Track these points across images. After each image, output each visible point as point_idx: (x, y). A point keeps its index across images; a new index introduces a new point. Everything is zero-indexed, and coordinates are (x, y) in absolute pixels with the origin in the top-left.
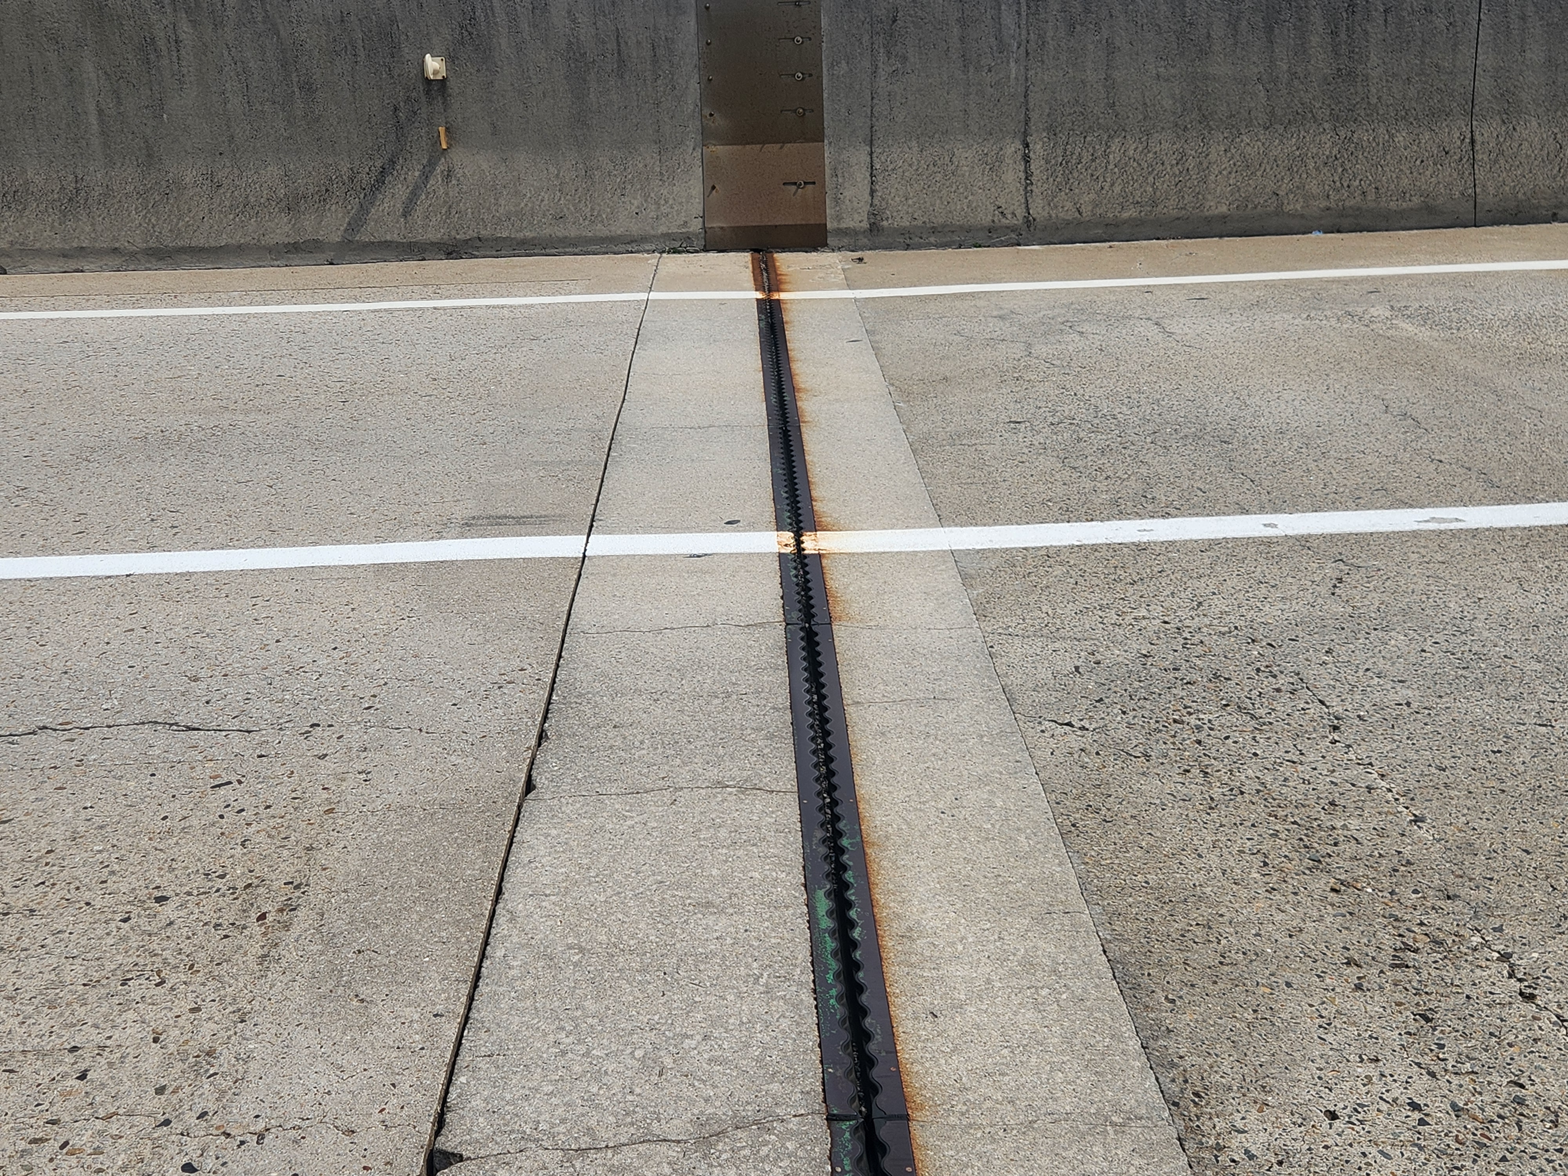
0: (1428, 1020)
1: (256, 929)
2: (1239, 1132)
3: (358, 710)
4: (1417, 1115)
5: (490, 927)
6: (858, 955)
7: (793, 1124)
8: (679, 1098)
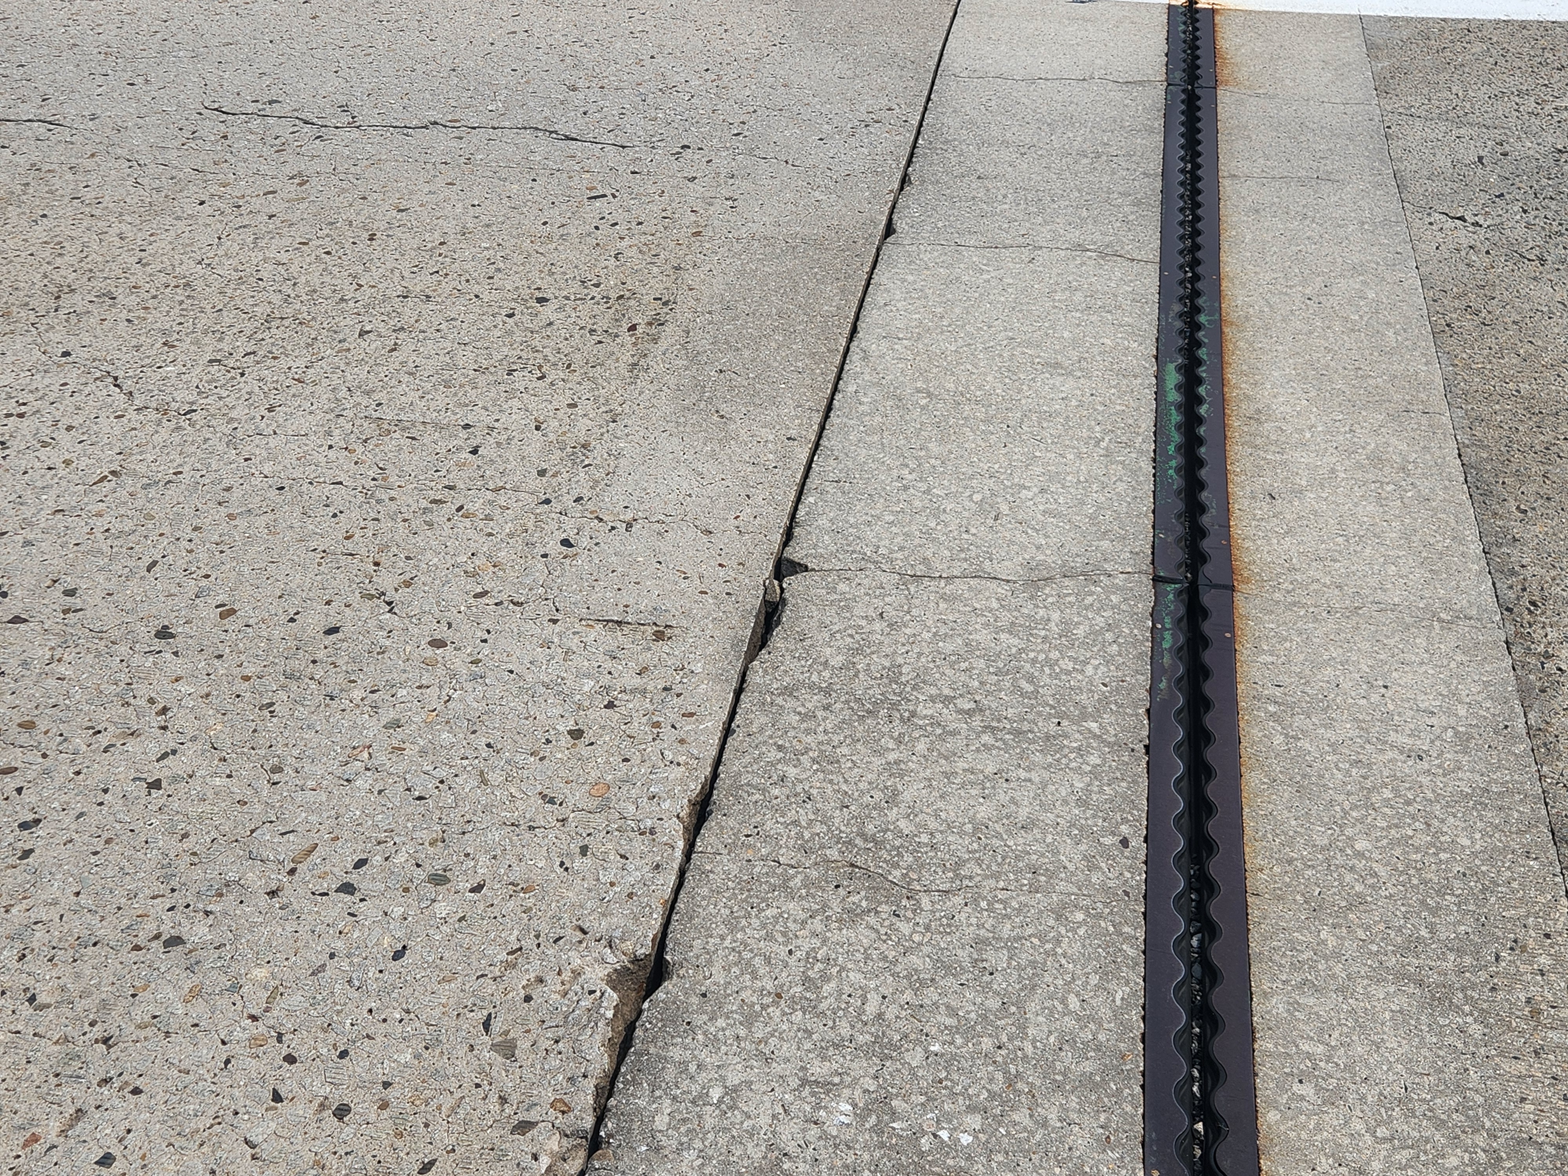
1: (627, 339)
3: (727, 135)
5: (843, 363)
6: (1202, 430)
7: (1119, 580)
8: (1012, 542)
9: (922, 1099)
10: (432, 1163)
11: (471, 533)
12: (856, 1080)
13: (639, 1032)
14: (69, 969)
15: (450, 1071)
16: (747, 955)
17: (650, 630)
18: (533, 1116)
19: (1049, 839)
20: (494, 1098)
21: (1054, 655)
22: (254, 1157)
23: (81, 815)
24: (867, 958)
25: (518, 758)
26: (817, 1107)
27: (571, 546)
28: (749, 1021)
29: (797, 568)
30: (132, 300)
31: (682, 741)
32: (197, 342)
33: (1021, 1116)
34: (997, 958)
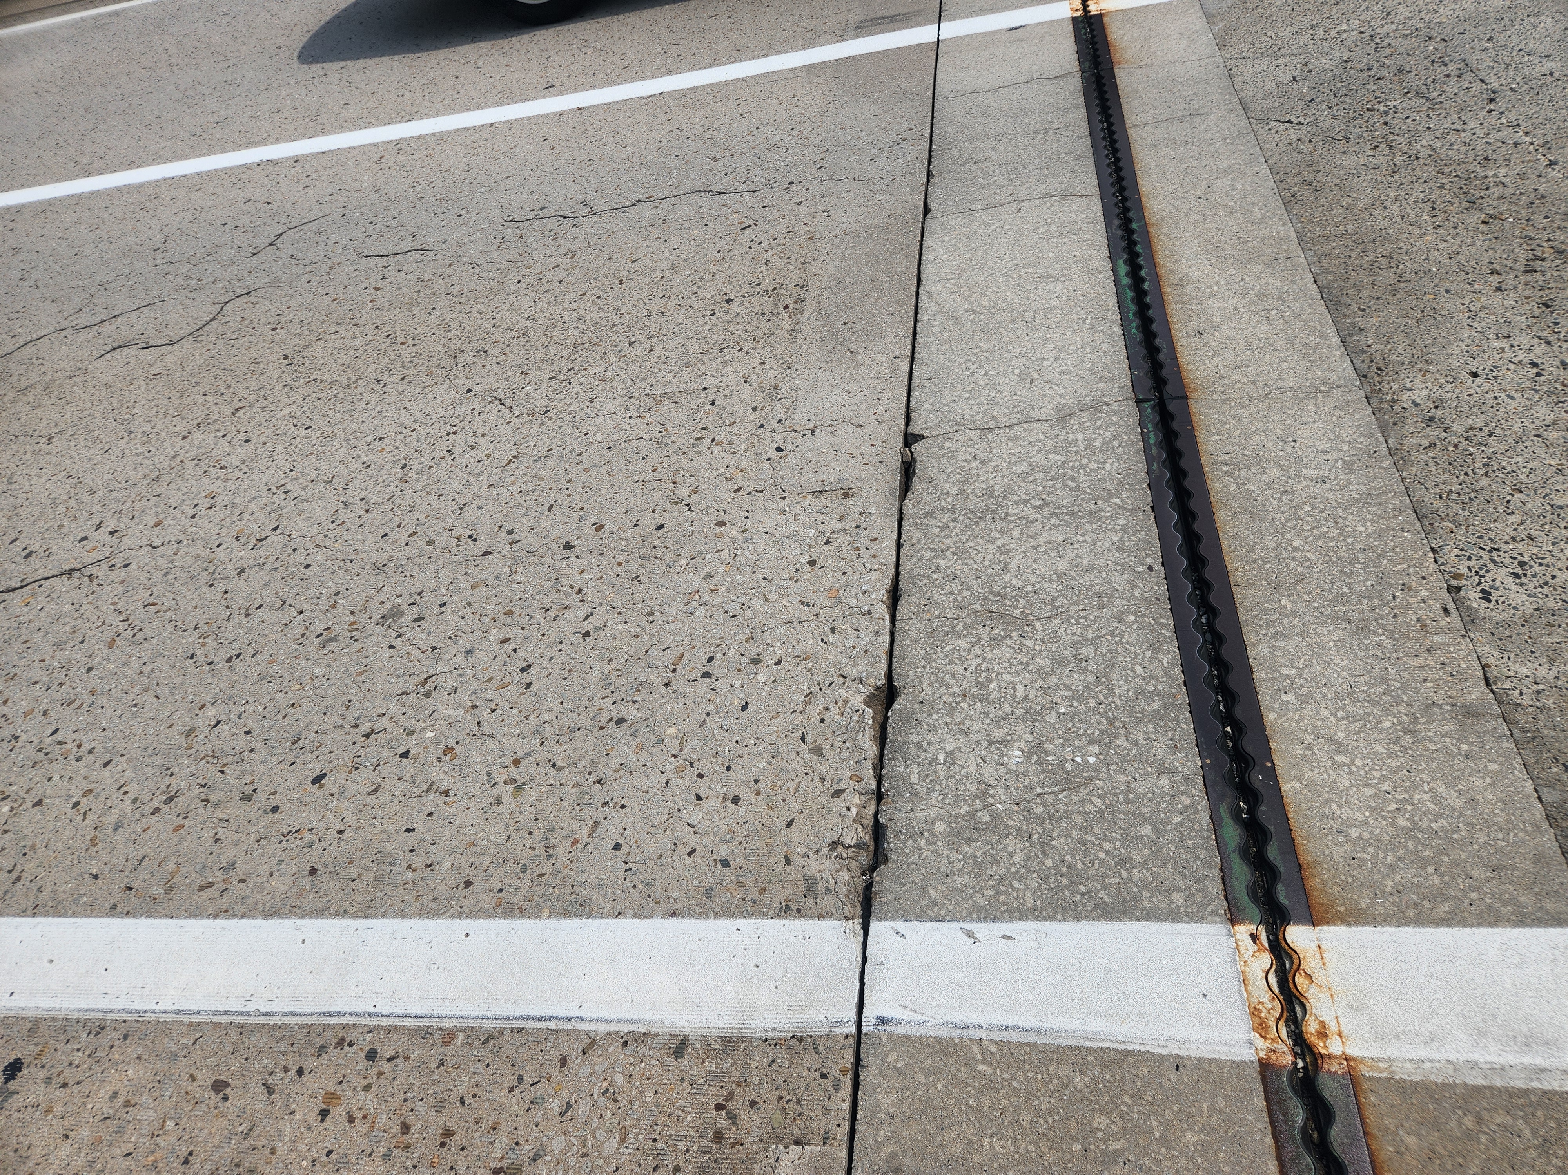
0: (1548, 306)
1: (785, 315)
2: (1408, 390)
3: (814, 169)
4: (1535, 370)
5: (917, 302)
6: (1148, 299)
7: (1115, 406)
8: (1044, 396)
9: (1061, 741)
10: (792, 821)
11: (723, 454)
12: (1020, 737)
13: (889, 730)
14: (568, 746)
15: (789, 768)
16: (941, 675)
17: (840, 493)
18: (842, 786)
19: (1104, 575)
20: (817, 779)
21: (1085, 461)
22: (695, 833)
23: (551, 658)
24: (1011, 665)
25: (783, 583)
26: (1001, 755)
27: (782, 450)
28: (951, 712)
29: (918, 438)
30: (496, 351)
31: (874, 556)
32: (539, 369)
33: (1122, 741)
34: (1087, 651)
